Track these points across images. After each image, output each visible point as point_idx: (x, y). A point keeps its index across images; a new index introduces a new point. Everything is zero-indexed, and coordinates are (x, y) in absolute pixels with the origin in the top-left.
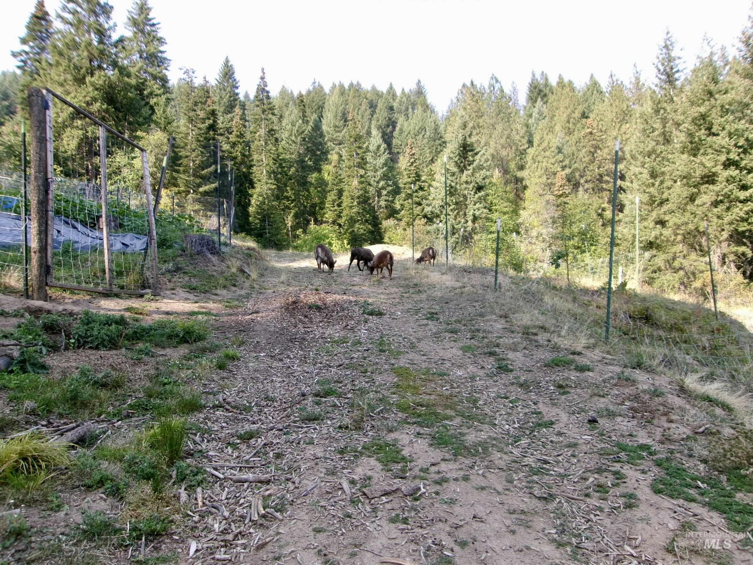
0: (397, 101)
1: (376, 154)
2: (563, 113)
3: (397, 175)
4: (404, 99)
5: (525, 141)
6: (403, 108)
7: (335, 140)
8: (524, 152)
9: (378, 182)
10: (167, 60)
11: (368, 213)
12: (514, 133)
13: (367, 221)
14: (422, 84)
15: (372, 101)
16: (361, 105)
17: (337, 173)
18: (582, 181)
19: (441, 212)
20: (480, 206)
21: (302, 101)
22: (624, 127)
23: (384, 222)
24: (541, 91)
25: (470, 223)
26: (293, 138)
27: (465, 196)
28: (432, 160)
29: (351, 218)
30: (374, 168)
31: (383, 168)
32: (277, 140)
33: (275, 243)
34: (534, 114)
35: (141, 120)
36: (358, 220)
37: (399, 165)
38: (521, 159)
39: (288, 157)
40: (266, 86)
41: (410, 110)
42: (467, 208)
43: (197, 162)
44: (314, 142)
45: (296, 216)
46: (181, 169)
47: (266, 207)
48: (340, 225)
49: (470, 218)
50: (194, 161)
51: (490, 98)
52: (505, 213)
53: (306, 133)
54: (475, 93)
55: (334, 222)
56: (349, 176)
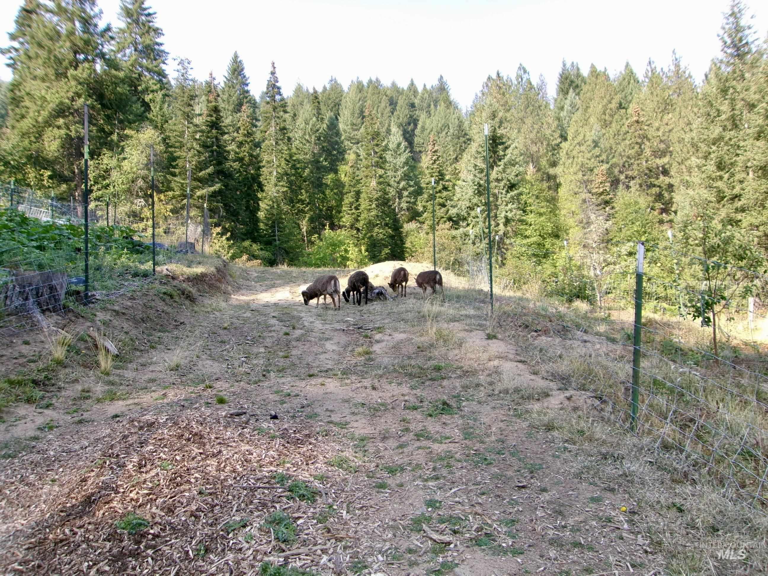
0: (419, 97)
1: (396, 152)
2: (599, 104)
3: (420, 174)
4: (426, 95)
5: (557, 135)
6: (425, 105)
7: (353, 139)
8: (556, 147)
9: (398, 183)
10: (165, 52)
11: (388, 216)
12: (545, 126)
13: (386, 225)
14: (444, 80)
15: (392, 97)
16: (380, 102)
17: (354, 173)
18: (622, 177)
19: (469, 214)
20: (513, 206)
21: (316, 98)
22: (666, 118)
23: (405, 225)
24: (572, 82)
25: (501, 227)
26: (307, 137)
27: (495, 196)
28: (456, 158)
29: (370, 222)
30: (395, 167)
31: (403, 167)
32: (289, 139)
33: (285, 250)
34: (566, 106)
35: (131, 117)
36: (377, 224)
37: (422, 164)
38: (553, 154)
39: (301, 157)
40: (277, 82)
41: (432, 106)
42: (497, 209)
43: (194, 163)
44: (329, 141)
45: (312, 220)
46: (177, 171)
47: (275, 212)
48: (358, 230)
49: (502, 221)
50: (190, 162)
51: (518, 90)
52: (541, 215)
53: (320, 131)
54: (501, 85)
55: (352, 227)
56: (367, 176)
